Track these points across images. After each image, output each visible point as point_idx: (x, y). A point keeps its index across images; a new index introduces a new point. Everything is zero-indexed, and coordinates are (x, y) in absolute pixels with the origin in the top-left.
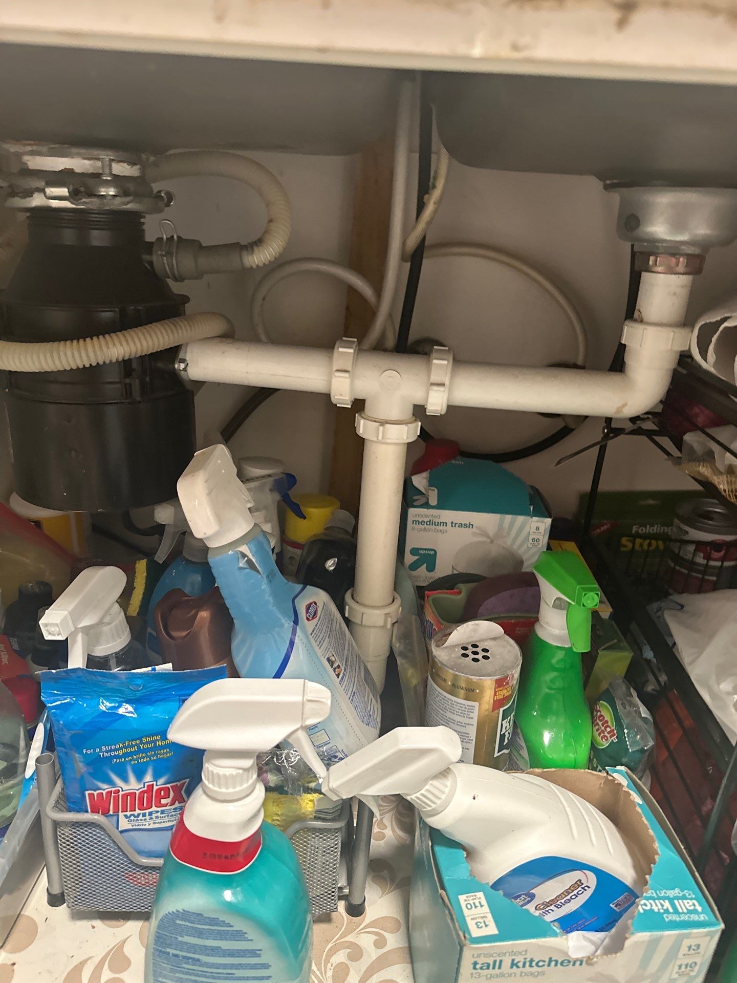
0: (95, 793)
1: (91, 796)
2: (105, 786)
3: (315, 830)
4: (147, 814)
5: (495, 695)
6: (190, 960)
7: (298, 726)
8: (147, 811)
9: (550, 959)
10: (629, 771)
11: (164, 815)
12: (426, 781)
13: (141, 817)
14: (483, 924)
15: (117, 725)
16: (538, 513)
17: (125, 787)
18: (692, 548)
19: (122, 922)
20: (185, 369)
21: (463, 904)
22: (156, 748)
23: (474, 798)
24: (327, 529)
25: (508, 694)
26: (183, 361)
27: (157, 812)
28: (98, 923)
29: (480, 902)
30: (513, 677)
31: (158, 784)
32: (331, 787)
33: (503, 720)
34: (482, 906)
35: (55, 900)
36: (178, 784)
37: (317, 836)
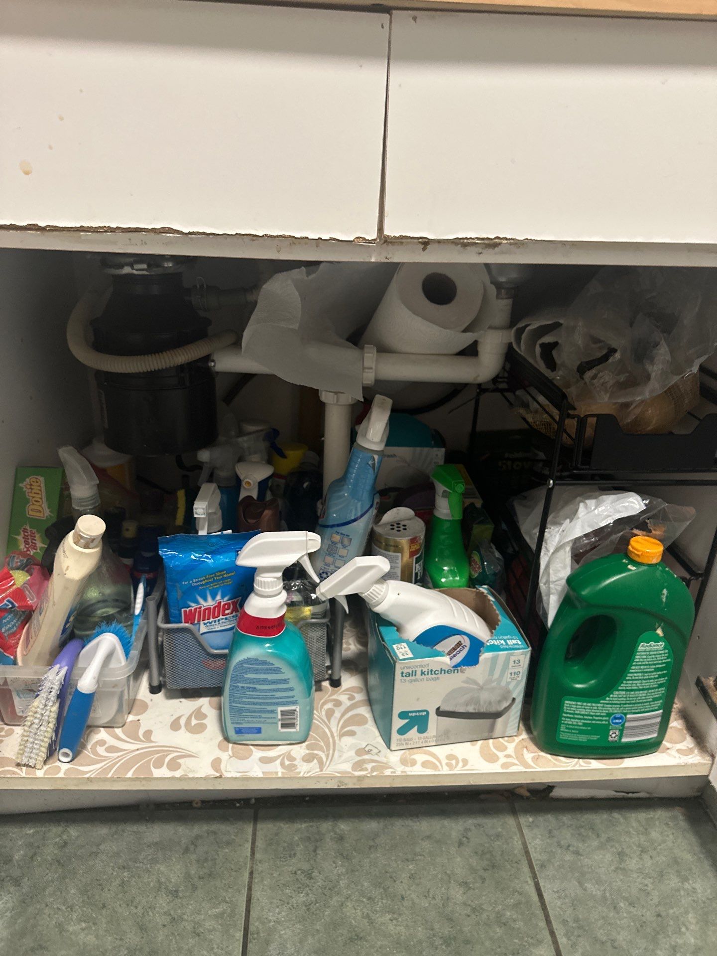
0: (188, 610)
1: (185, 612)
2: (192, 604)
3: (312, 624)
4: (217, 621)
5: (410, 548)
6: (250, 689)
7: (305, 553)
8: (217, 619)
9: (441, 669)
10: (489, 588)
11: (226, 621)
12: (372, 584)
13: (213, 623)
14: (406, 654)
15: (200, 567)
16: (437, 445)
17: (205, 604)
18: (540, 465)
19: (197, 698)
20: (214, 366)
21: (395, 648)
22: (223, 579)
23: (399, 595)
24: (300, 464)
25: (417, 548)
26: (213, 361)
27: (223, 619)
28: (183, 700)
29: (404, 647)
30: (420, 538)
31: (224, 601)
32: (321, 592)
33: (416, 563)
35: (154, 690)
36: (235, 600)
37: (313, 628)
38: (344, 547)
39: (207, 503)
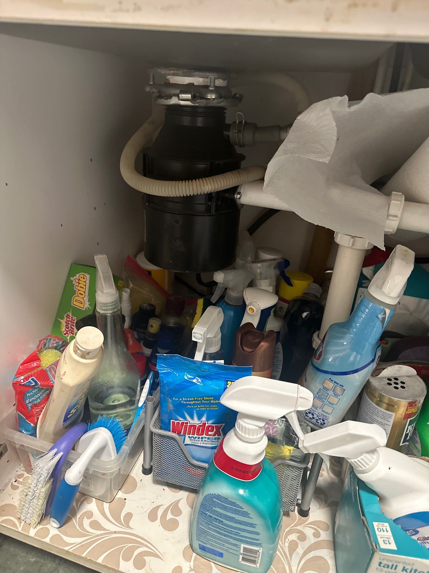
0: (176, 422)
1: (173, 423)
2: (181, 419)
3: (289, 466)
4: (200, 438)
5: (407, 410)
6: (218, 521)
7: (293, 410)
8: (201, 436)
11: (209, 440)
12: (362, 454)
13: (197, 439)
14: (387, 542)
15: (191, 388)
17: (191, 421)
19: (178, 490)
20: (240, 198)
21: (376, 528)
22: (210, 404)
23: (390, 469)
24: (304, 294)
25: (415, 411)
26: (239, 193)
27: (206, 438)
28: (166, 488)
29: (386, 529)
30: (420, 402)
31: (208, 423)
32: (304, 446)
33: (409, 425)
34: (387, 531)
35: (146, 472)
36: (219, 425)
37: (290, 469)
38: (336, 395)
39: (206, 329)
